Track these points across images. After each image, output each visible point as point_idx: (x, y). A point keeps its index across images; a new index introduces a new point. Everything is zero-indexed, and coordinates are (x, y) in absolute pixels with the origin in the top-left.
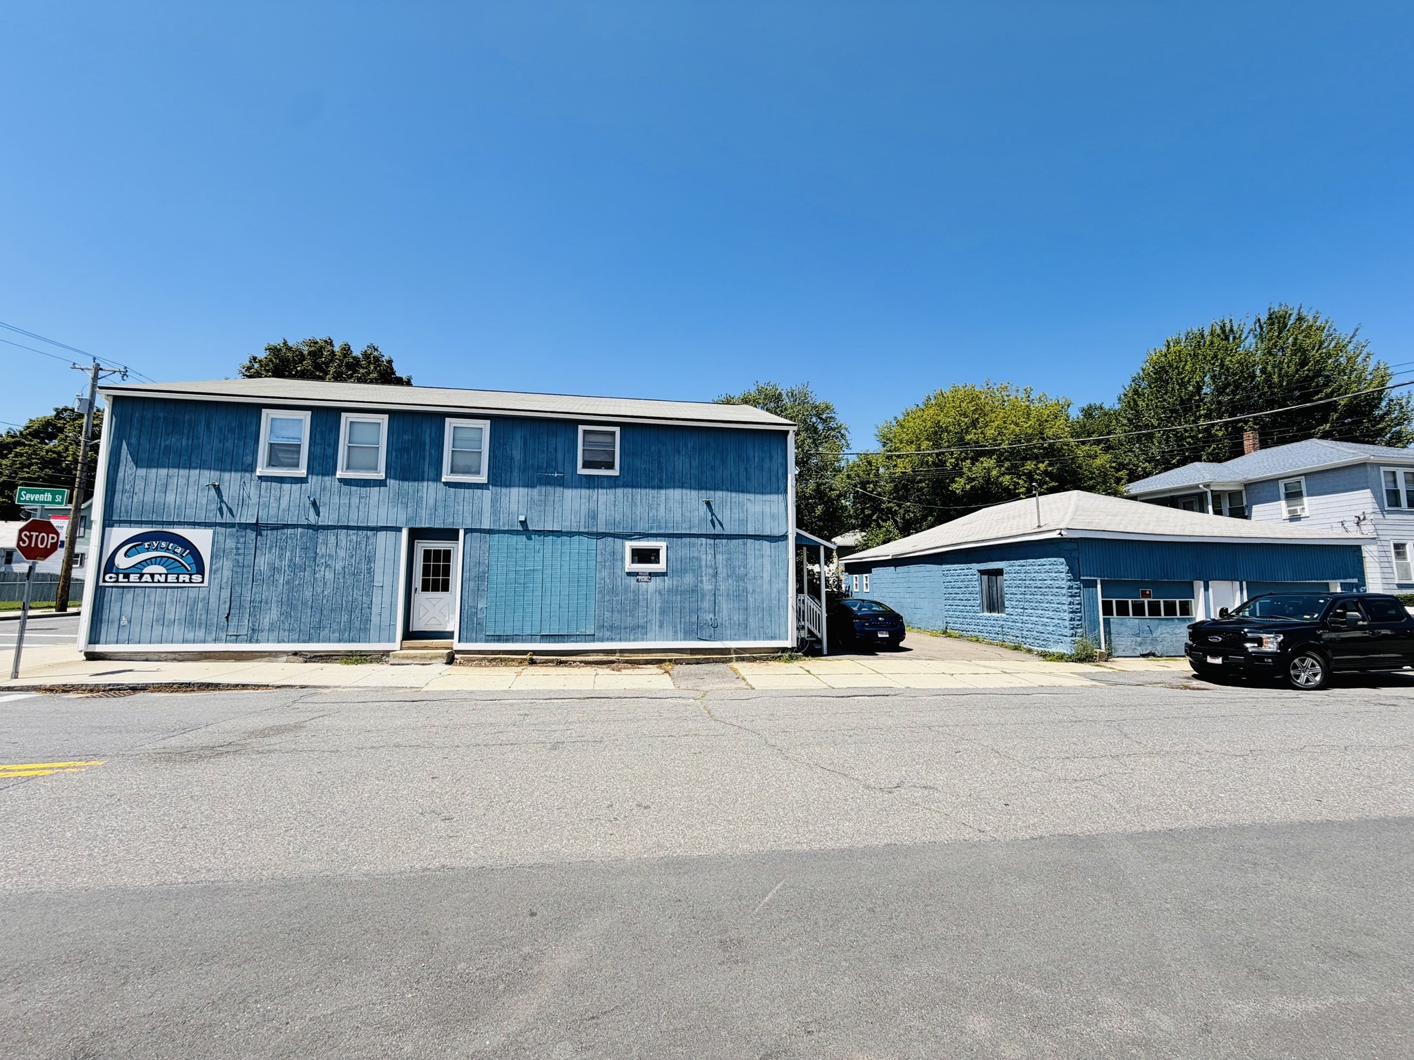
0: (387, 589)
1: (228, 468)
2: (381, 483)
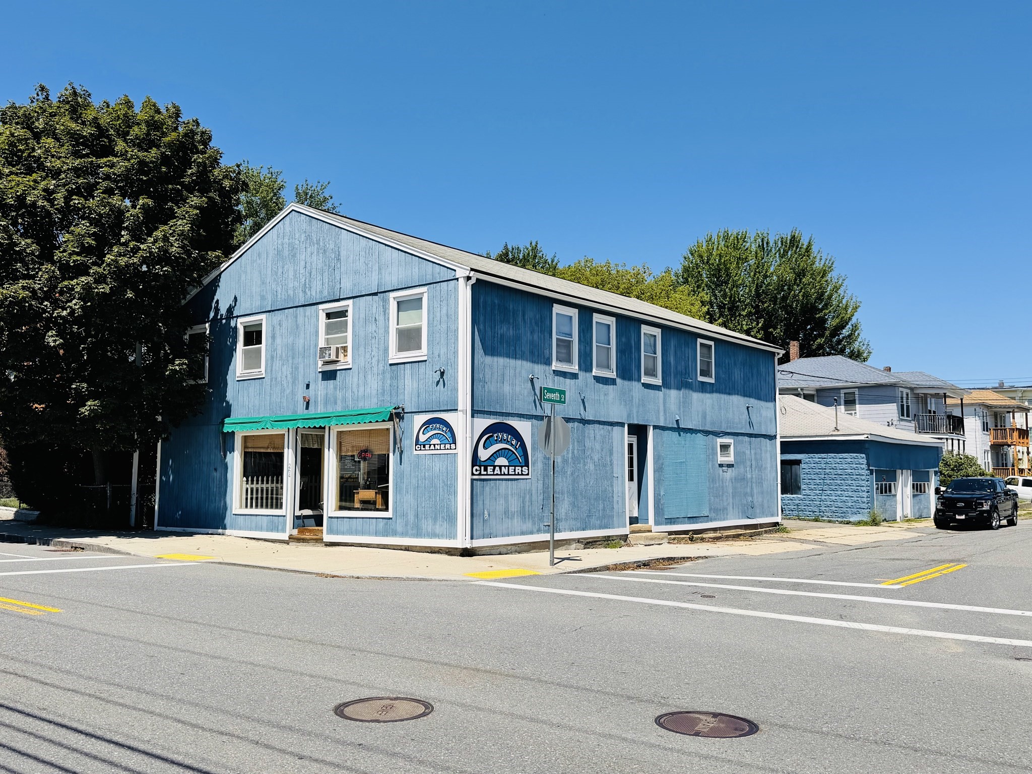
0: (620, 478)
1: (537, 361)
2: (613, 382)
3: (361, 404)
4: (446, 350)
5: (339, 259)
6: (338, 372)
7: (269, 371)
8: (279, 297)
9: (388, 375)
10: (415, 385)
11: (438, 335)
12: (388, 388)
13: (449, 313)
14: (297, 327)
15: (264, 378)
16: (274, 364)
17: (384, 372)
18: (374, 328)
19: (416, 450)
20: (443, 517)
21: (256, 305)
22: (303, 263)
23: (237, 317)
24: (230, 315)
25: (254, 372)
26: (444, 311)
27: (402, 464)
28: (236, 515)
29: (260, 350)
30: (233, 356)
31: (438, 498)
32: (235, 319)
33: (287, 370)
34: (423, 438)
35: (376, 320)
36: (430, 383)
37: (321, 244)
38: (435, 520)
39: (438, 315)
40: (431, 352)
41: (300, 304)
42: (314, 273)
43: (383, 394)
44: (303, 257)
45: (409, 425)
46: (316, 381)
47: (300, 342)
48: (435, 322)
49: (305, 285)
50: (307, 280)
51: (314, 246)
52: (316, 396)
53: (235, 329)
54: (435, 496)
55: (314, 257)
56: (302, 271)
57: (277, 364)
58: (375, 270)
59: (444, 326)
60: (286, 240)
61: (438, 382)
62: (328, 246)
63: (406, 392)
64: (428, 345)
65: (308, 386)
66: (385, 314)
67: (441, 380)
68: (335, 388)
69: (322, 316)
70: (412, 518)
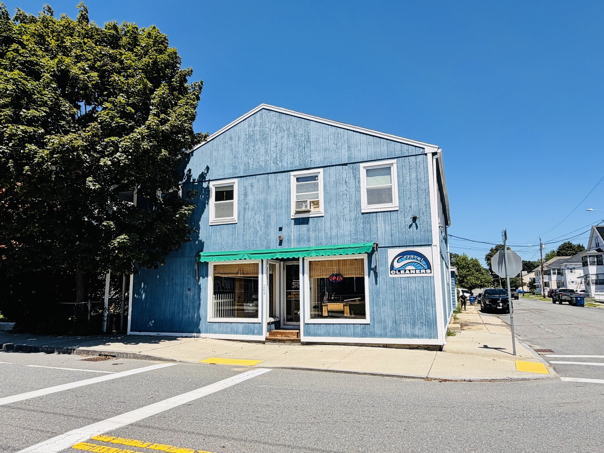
3: (334, 241)
4: (417, 203)
5: (309, 142)
6: (310, 219)
7: (241, 218)
8: (251, 166)
9: (360, 221)
10: (388, 228)
11: (408, 193)
12: (361, 230)
13: (419, 177)
14: (269, 187)
15: (236, 223)
16: (246, 214)
17: (356, 218)
18: (345, 187)
19: (391, 274)
20: (422, 323)
21: (229, 172)
22: (273, 144)
23: (209, 181)
24: (202, 179)
25: (227, 220)
26: (414, 175)
27: (378, 284)
28: (210, 322)
29: (232, 204)
30: (205, 207)
31: (416, 308)
32: (207, 182)
33: (259, 218)
34: (397, 265)
35: (346, 182)
36: (402, 226)
37: (291, 130)
38: (414, 325)
39: (408, 179)
40: (403, 205)
41: (272, 172)
42: (284, 150)
43: (356, 233)
44: (274, 140)
45: (383, 256)
46: (288, 225)
47: (272, 199)
48: (405, 184)
49: (276, 159)
50: (278, 155)
51: (284, 132)
52: (290, 236)
53: (208, 189)
54: (412, 307)
55: (285, 140)
56: (273, 149)
57: (249, 214)
58: (345, 148)
59: (414, 187)
60: (257, 128)
61: (410, 226)
62: (298, 132)
63: (379, 233)
64: (399, 200)
65: (281, 229)
66: (355, 179)
67: (414, 224)
68: (308, 230)
69: (293, 180)
70: (391, 324)
